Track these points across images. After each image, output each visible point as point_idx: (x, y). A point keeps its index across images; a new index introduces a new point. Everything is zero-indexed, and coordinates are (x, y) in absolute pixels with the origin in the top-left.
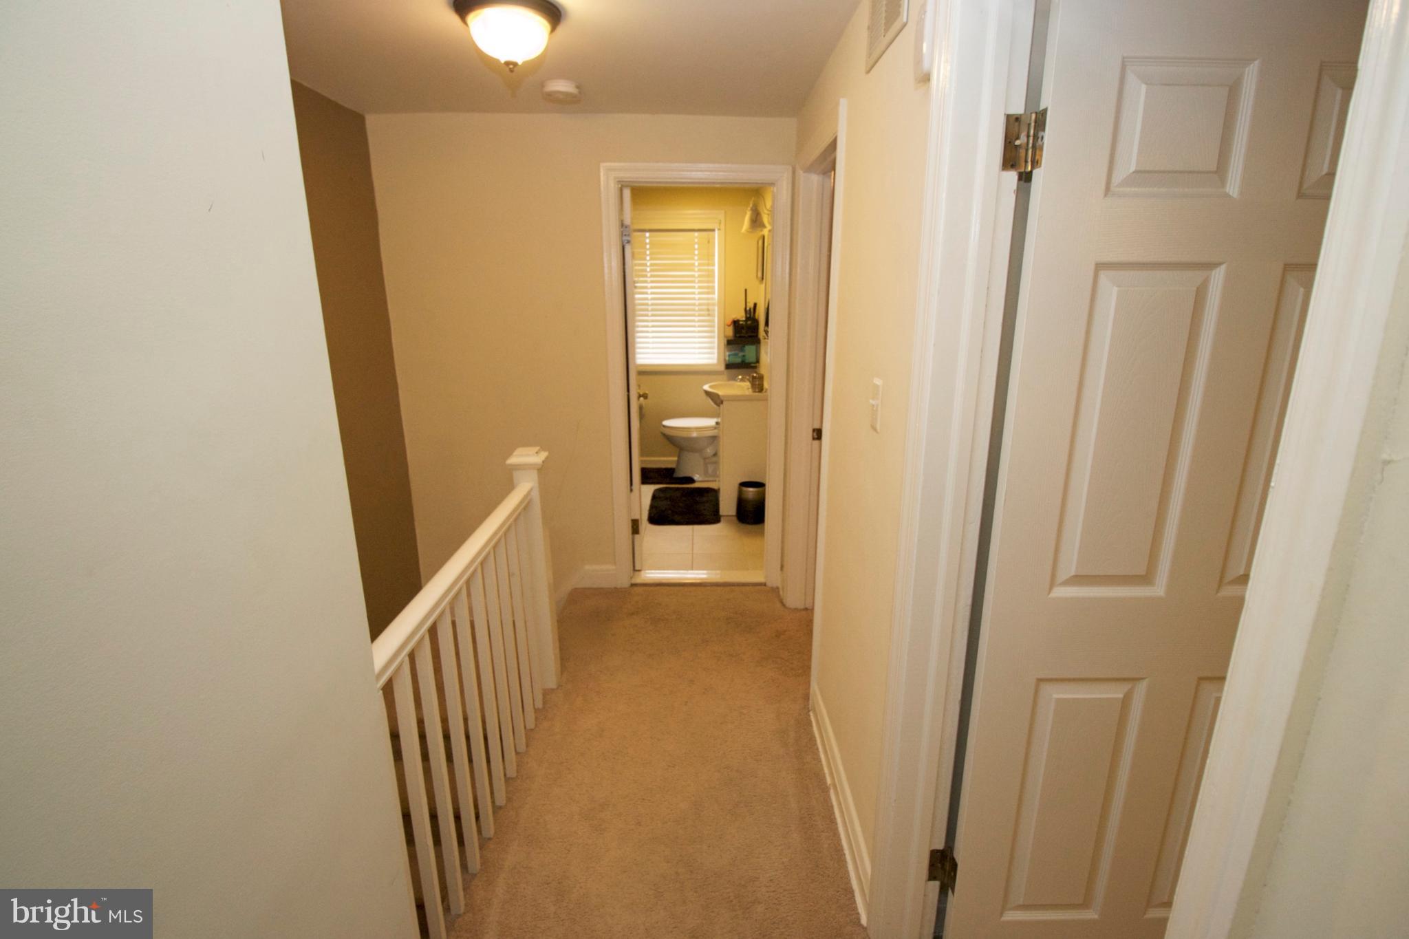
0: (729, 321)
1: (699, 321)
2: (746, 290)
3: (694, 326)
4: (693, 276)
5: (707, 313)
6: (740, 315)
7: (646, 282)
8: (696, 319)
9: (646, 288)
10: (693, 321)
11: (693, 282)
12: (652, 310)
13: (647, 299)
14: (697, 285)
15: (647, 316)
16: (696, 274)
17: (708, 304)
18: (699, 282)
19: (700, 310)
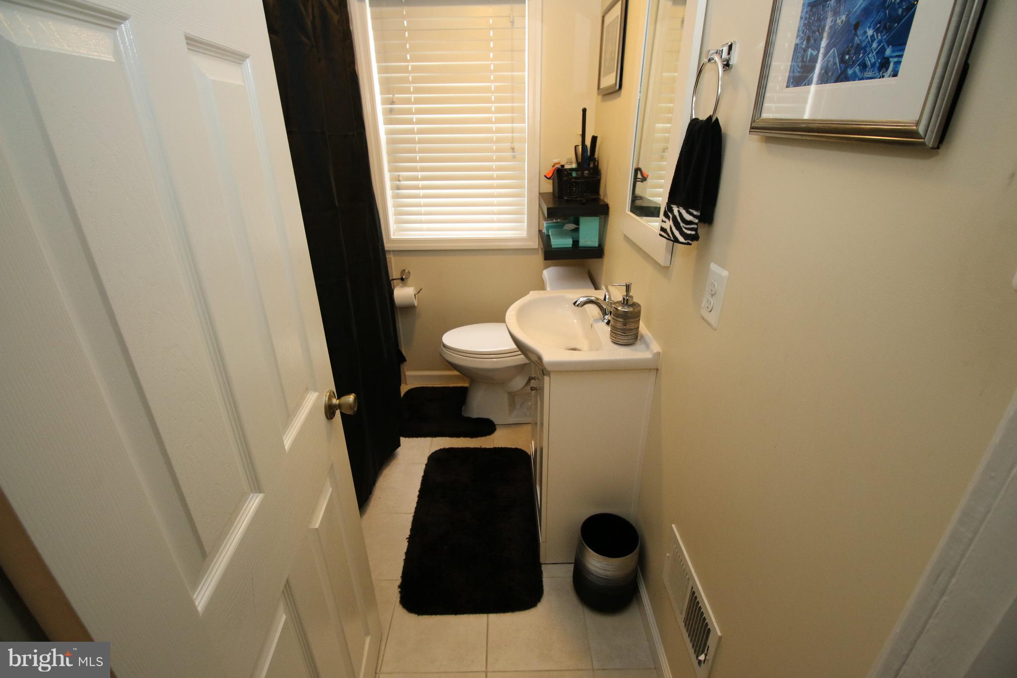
0: (548, 170)
1: (499, 169)
2: (584, 111)
3: (491, 178)
4: (488, 90)
5: (510, 154)
6: (568, 158)
7: (408, 101)
8: (494, 164)
9: (409, 112)
10: (490, 169)
11: (488, 100)
12: (422, 151)
13: (411, 132)
14: (493, 107)
15: (414, 160)
16: (493, 86)
17: (513, 140)
18: (498, 100)
19: (498, 150)
